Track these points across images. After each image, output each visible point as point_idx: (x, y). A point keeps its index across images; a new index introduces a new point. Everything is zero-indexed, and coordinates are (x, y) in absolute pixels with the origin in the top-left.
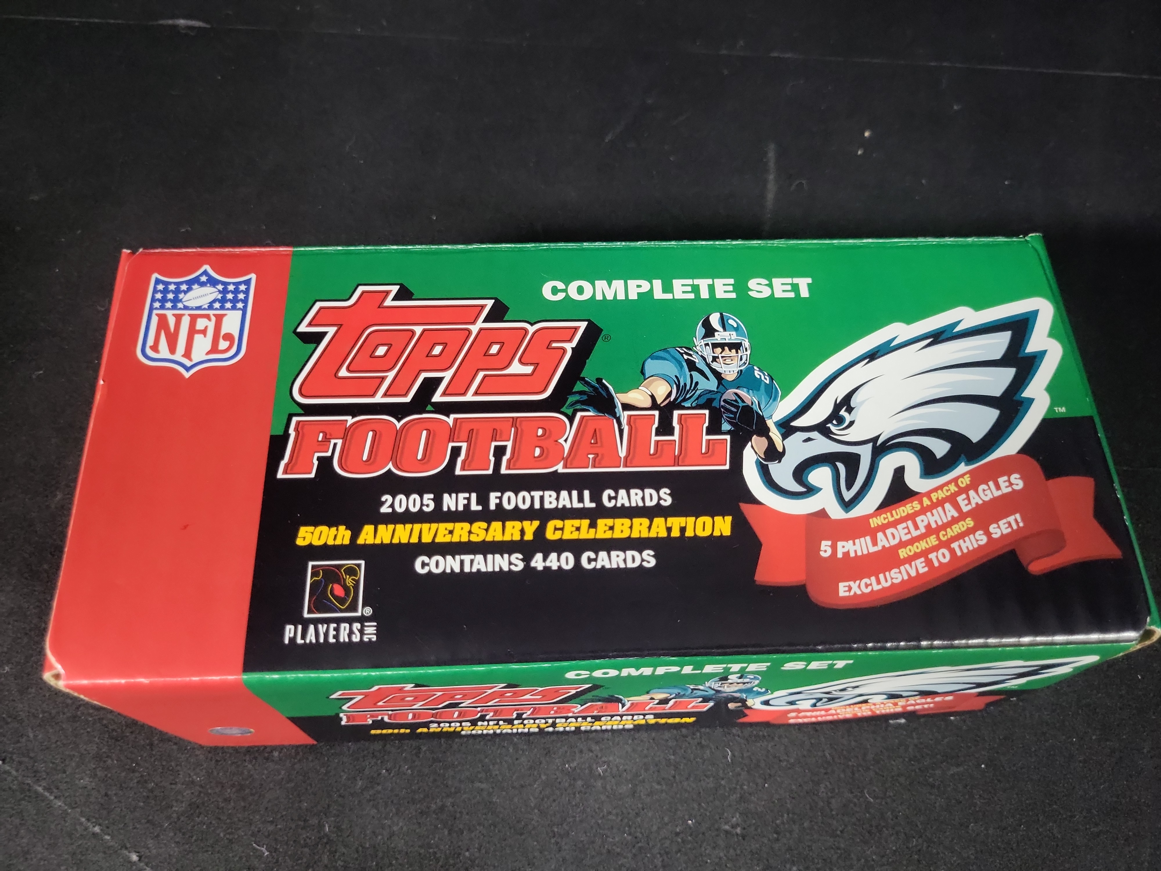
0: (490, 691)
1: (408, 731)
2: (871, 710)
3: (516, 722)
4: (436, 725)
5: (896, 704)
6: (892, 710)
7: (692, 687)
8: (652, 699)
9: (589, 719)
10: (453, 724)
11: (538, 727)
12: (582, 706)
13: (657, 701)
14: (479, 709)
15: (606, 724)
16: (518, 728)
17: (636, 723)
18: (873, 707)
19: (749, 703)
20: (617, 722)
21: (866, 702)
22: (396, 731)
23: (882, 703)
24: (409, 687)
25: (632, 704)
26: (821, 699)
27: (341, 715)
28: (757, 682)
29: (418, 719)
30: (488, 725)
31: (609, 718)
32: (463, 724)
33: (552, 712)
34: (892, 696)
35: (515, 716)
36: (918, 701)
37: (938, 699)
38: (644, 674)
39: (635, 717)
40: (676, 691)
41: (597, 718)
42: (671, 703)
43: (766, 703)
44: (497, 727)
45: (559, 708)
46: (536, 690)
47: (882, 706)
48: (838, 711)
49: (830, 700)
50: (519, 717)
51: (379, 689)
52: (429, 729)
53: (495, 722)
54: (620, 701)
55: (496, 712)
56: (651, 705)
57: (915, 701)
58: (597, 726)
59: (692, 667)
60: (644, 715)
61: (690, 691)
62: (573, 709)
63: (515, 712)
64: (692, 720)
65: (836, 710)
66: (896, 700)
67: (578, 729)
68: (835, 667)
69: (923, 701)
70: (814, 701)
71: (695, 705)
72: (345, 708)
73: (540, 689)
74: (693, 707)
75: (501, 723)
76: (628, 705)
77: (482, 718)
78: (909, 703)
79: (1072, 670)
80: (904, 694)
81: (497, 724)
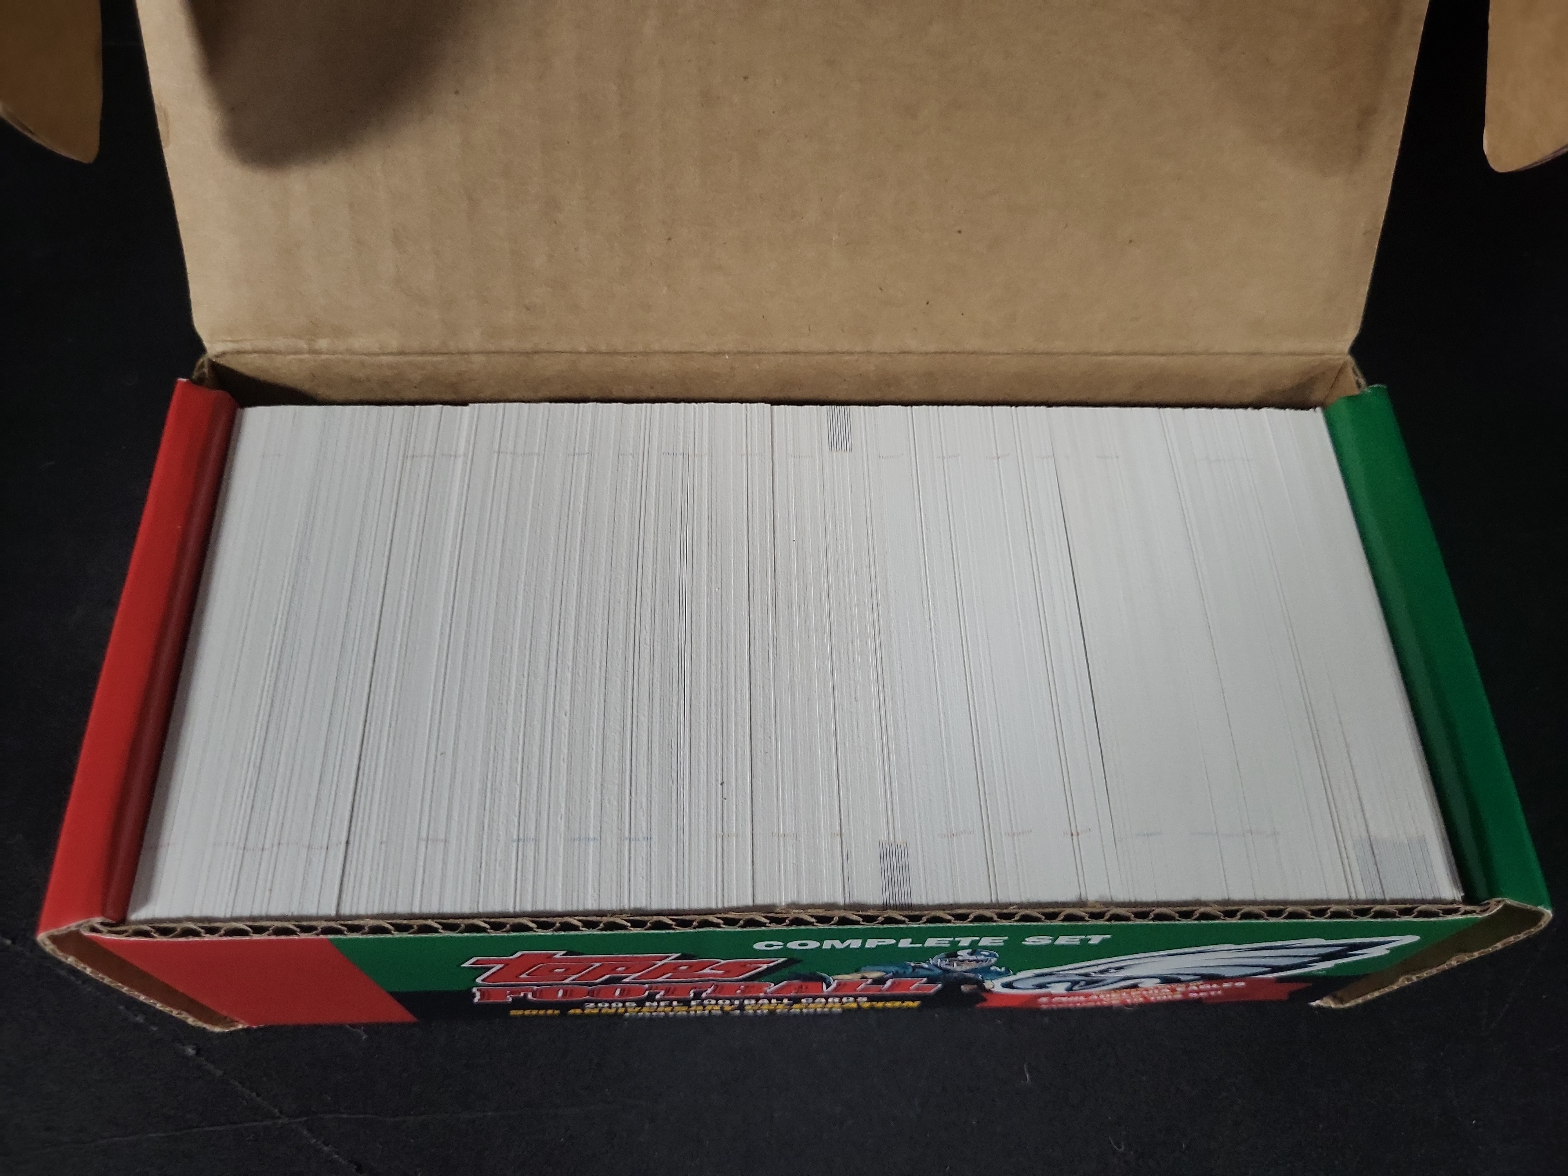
0: (660, 963)
1: (557, 1012)
2: (1144, 997)
3: (693, 1003)
4: (592, 1005)
5: (1174, 991)
6: (1170, 997)
7: (912, 964)
8: (863, 978)
9: (785, 1001)
10: (614, 1005)
11: (722, 1009)
13: (870, 981)
14: (647, 986)
15: (807, 1007)
16: (695, 1009)
17: (845, 1006)
18: (1145, 993)
19: (988, 984)
20: (821, 1005)
21: (1135, 986)
22: (542, 1012)
23: (1157, 988)
24: (559, 954)
25: (839, 985)
26: (1075, 983)
27: (474, 990)
28: (994, 960)
29: (570, 996)
30: (658, 1006)
31: (811, 1000)
32: (627, 1004)
33: (738, 991)
34: (1166, 980)
35: (692, 995)
36: (1202, 987)
37: (1225, 985)
38: (851, 947)
39: (844, 1000)
40: (894, 969)
41: (797, 1000)
42: (889, 983)
43: (1009, 985)
44: (670, 1009)
45: (746, 987)
46: (717, 963)
47: (1156, 991)
48: (1102, 996)
49: (1089, 983)
50: (697, 996)
52: (583, 1010)
53: (667, 1003)
54: (823, 979)
55: (667, 991)
56: (863, 986)
57: (1198, 986)
58: (796, 1008)
59: (910, 940)
60: (856, 997)
61: (910, 970)
62: (765, 989)
63: (692, 991)
64: (916, 1004)
65: (1098, 996)
66: (1173, 986)
67: (772, 1012)
68: (1090, 942)
69: (1208, 987)
70: (1069, 984)
71: (917, 986)
72: (479, 980)
74: (917, 989)
75: (675, 1003)
76: (834, 985)
77: (651, 998)
78: (1190, 988)
79: (1388, 952)
80: (1183, 978)
81: (670, 1005)
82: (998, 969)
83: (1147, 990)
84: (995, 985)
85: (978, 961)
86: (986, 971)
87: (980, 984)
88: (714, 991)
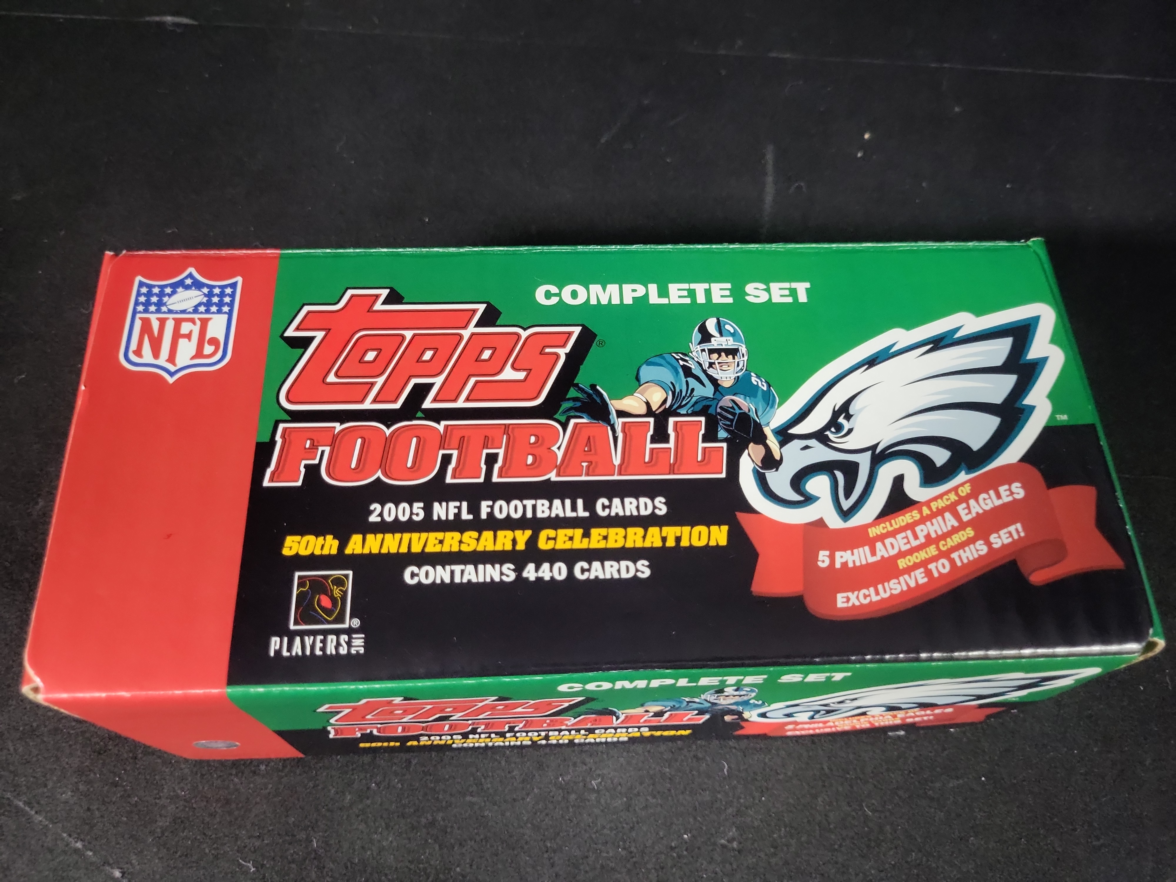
0: (481, 704)
1: (398, 744)
2: (870, 722)
3: (508, 735)
4: (426, 738)
5: (895, 716)
6: (891, 723)
7: (687, 700)
8: (647, 711)
9: (583, 732)
10: (443, 737)
11: (531, 740)
12: (575, 718)
13: (652, 714)
14: (470, 722)
15: (600, 737)
16: (510, 741)
17: (630, 735)
18: (871, 719)
19: (746, 715)
20: (612, 735)
21: (864, 714)
22: (385, 744)
23: (881, 715)
24: (398, 700)
25: (626, 717)
26: (818, 712)
27: (329, 728)
28: (753, 695)
29: (408, 732)
30: (480, 738)
31: (603, 731)
32: (454, 737)
33: (545, 725)
34: (891, 708)
35: (507, 729)
36: (918, 714)
37: (937, 711)
38: (638, 687)
39: (630, 730)
40: (672, 704)
41: (591, 731)
42: (666, 715)
43: (763, 715)
44: (489, 740)
45: (551, 721)
46: (528, 703)
47: (881, 718)
48: (837, 723)
49: (828, 712)
50: (511, 729)
51: (368, 702)
52: (419, 743)
53: (487, 735)
54: (613, 713)
55: (487, 725)
56: (645, 718)
57: (914, 713)
58: (591, 739)
59: (687, 679)
60: (639, 728)
61: (685, 703)
62: (566, 722)
63: (507, 725)
64: (688, 732)
65: (834, 723)
66: (895, 712)
67: (571, 742)
68: (833, 679)
69: (923, 713)
70: (812, 713)
71: (690, 717)
72: (332, 721)
73: (533, 702)
74: (689, 720)
75: (493, 735)
76: (622, 718)
77: (474, 731)
78: (908, 715)
79: (1073, 682)
80: (903, 706)
81: (489, 737)
82: (756, 702)
83: (873, 717)
84: (752, 715)
85: (740, 696)
86: (746, 703)
87: (740, 714)
88: (525, 726)
